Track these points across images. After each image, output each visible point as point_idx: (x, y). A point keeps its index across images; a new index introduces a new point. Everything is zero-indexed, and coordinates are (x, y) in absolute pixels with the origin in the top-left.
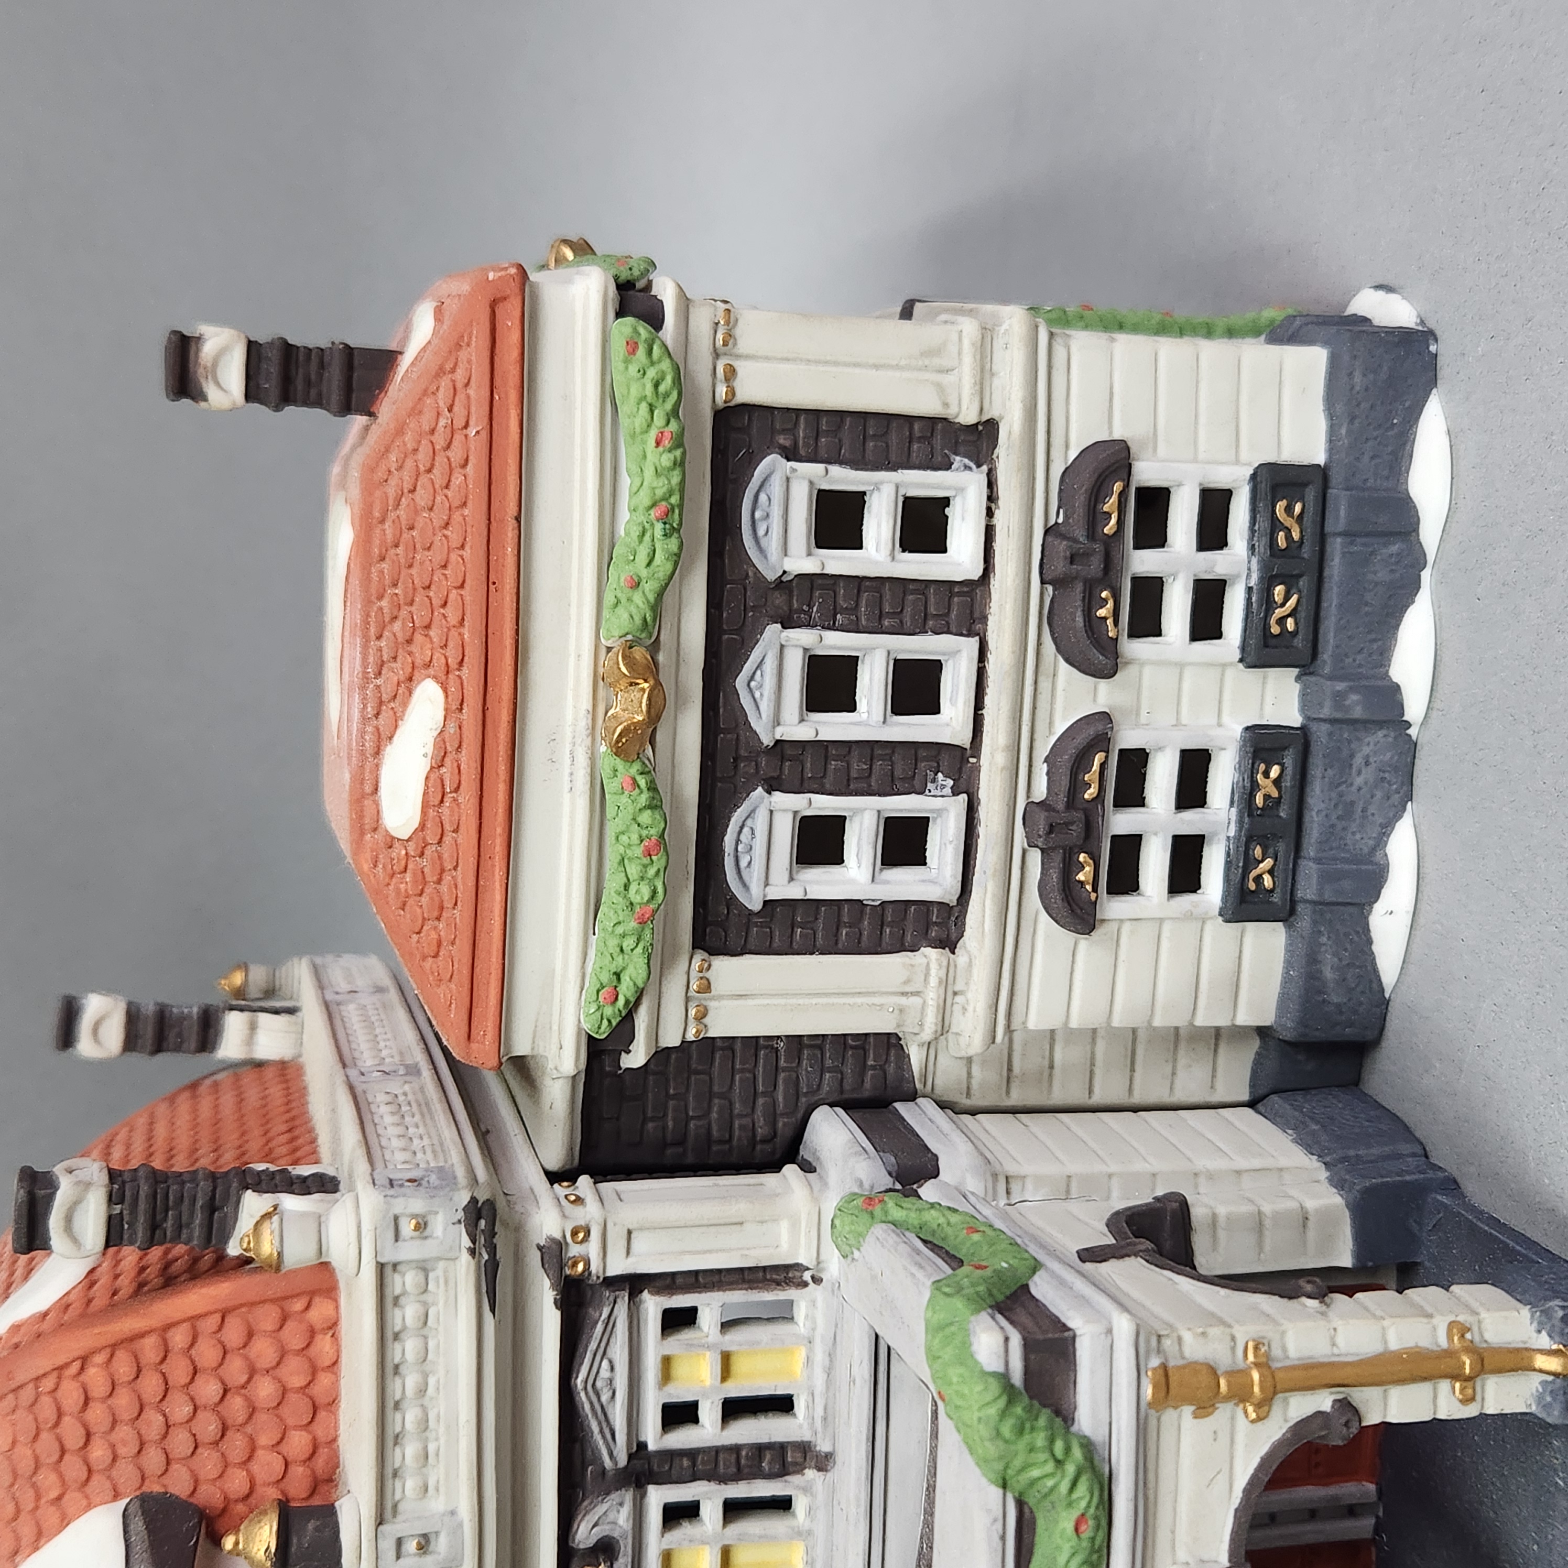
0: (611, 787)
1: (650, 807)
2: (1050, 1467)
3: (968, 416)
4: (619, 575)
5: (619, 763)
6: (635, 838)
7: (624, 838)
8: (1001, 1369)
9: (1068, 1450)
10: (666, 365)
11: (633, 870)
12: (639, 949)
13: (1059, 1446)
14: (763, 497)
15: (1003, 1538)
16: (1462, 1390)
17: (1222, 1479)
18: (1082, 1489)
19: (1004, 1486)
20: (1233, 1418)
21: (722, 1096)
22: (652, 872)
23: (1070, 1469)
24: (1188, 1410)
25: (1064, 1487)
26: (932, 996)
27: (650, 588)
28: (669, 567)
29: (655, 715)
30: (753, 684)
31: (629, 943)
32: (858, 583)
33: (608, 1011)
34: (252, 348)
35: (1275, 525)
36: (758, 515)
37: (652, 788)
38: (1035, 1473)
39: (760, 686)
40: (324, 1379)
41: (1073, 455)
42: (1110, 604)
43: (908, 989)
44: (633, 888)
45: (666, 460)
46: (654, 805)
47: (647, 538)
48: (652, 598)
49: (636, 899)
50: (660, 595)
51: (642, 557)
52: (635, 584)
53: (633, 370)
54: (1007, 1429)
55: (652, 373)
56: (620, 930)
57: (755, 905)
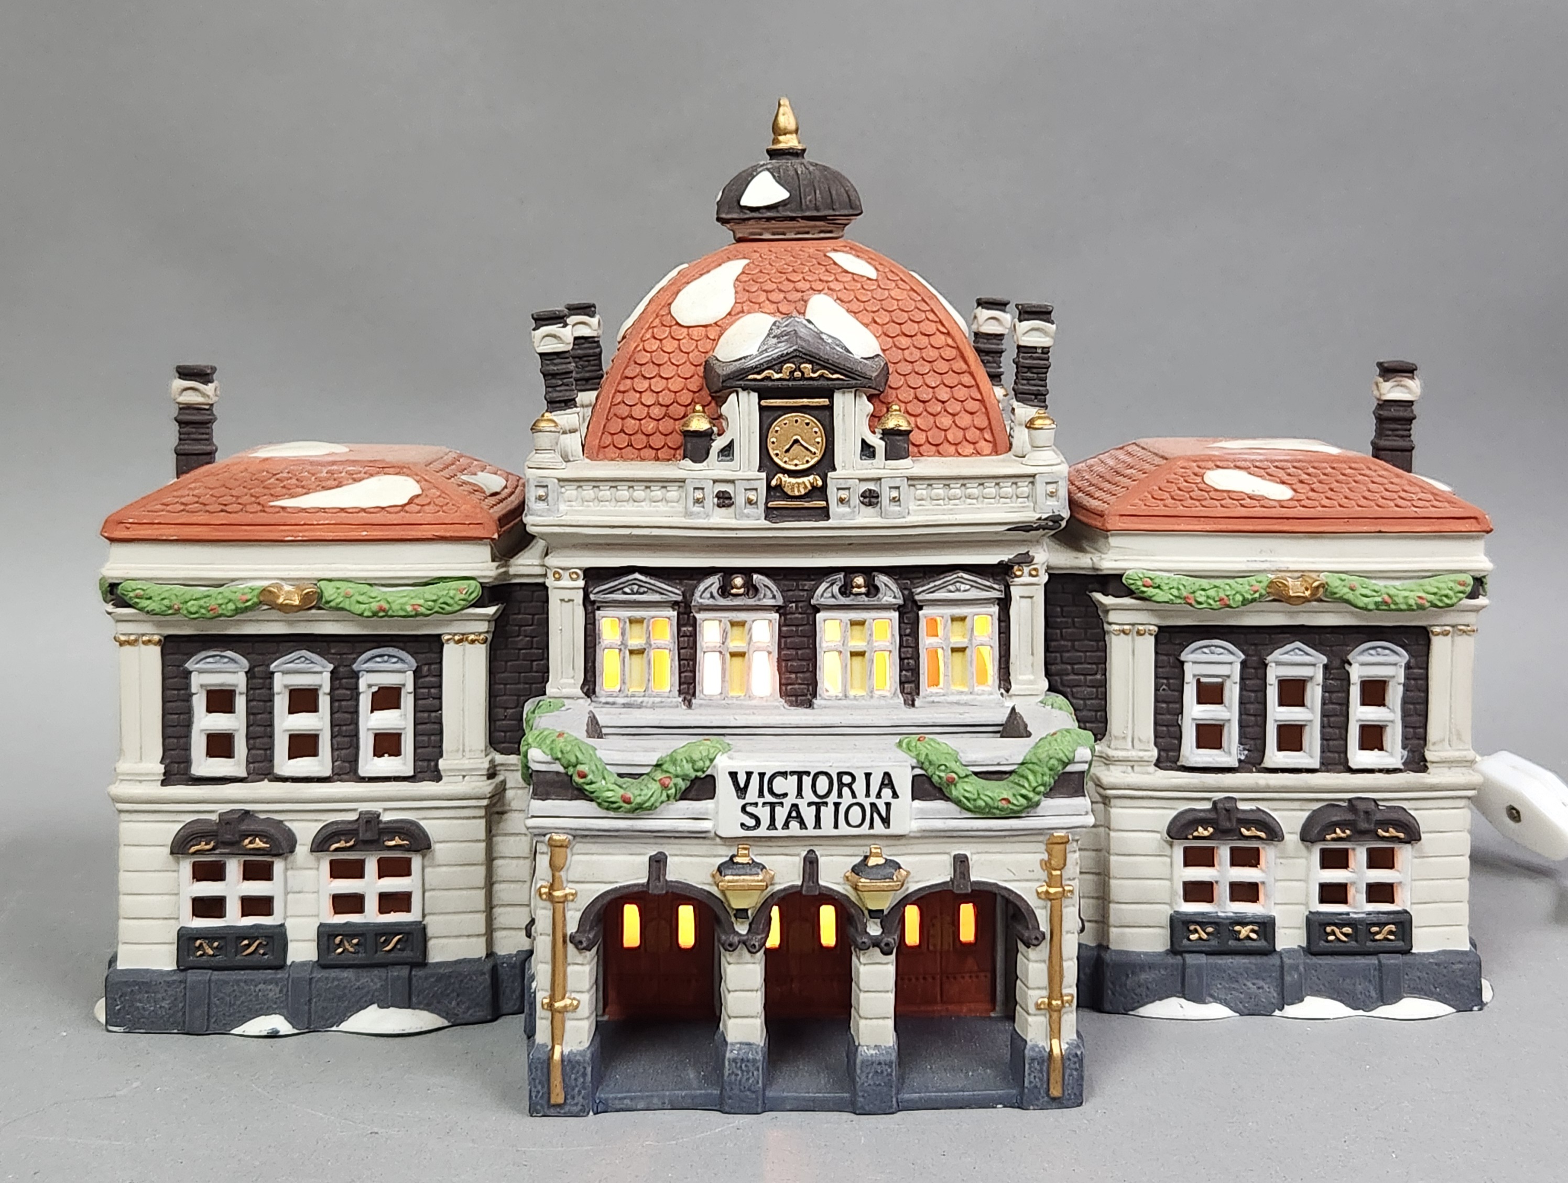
0: (1252, 580)
1: (1244, 599)
2: (1034, 784)
3: (1429, 755)
4: (1355, 581)
5: (1265, 584)
6: (1228, 593)
7: (1228, 587)
8: (1076, 760)
9: (1038, 793)
10: (1454, 600)
11: (1212, 593)
12: (1172, 597)
13: (1042, 789)
14: (1387, 652)
15: (999, 764)
16: (1043, 1003)
17: (1012, 877)
18: (1023, 801)
19: (1022, 764)
20: (1038, 880)
21: (1073, 646)
22: (1211, 602)
23: (1031, 795)
24: (1045, 856)
25: (1024, 792)
26: (1133, 754)
27: (1350, 596)
28: (1361, 605)
29: (1289, 600)
30: (1297, 651)
31: (1175, 592)
32: (1346, 703)
33: (1139, 583)
34: (1411, 403)
35: (1382, 925)
36: (1379, 650)
37: (1254, 600)
38: (1031, 777)
39: (1297, 654)
40: (952, 449)
41: (1412, 812)
42: (1343, 835)
43: (1136, 741)
44: (1203, 593)
45: (1412, 602)
46: (1245, 602)
47: (1374, 594)
48: (1345, 597)
49: (1197, 594)
50: (1348, 602)
51: (1365, 591)
52: (1352, 589)
53: (1451, 584)
54: (1053, 762)
55: (1451, 593)
56: (1181, 587)
57: (1183, 657)
